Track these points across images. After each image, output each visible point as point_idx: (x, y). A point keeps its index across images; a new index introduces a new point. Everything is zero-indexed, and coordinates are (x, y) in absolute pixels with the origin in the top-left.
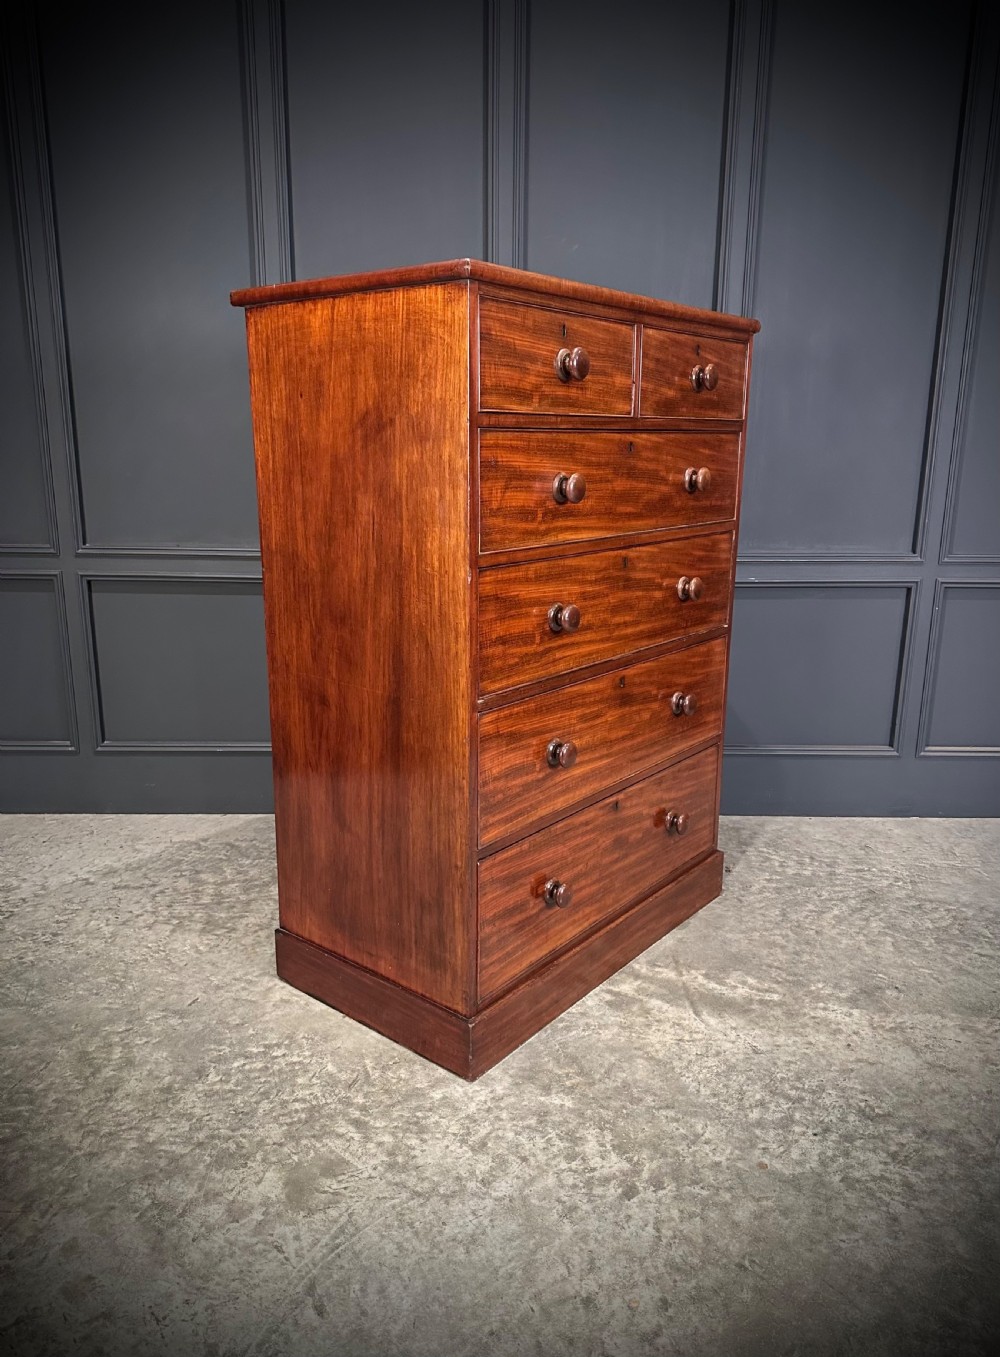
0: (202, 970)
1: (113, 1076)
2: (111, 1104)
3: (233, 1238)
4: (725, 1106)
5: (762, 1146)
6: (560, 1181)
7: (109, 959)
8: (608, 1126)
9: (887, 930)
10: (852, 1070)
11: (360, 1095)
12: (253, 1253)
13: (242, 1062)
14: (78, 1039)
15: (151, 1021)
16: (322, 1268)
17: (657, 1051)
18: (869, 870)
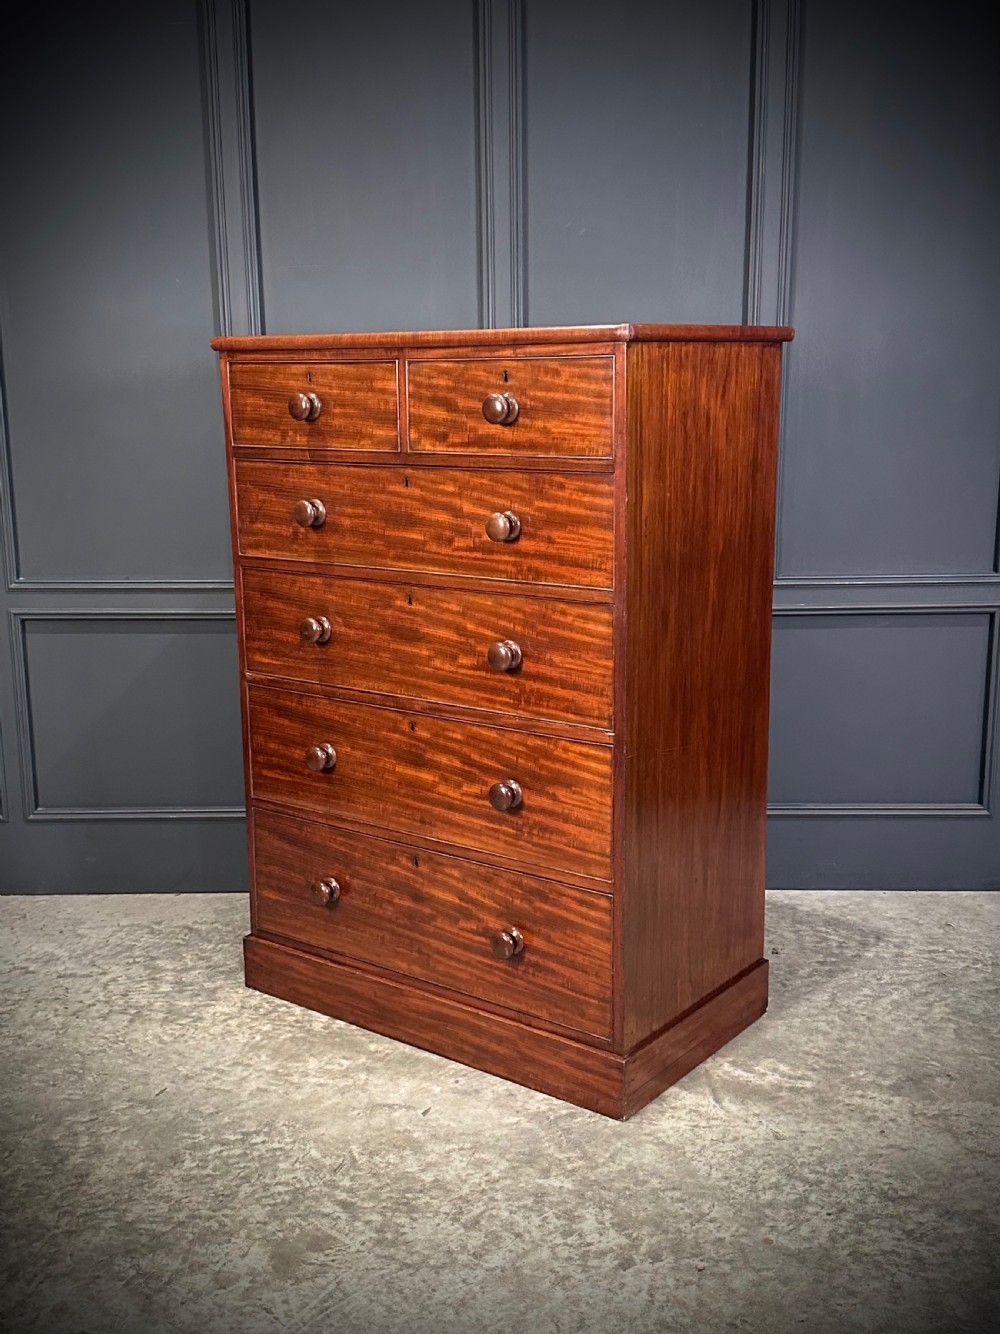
0: (167, 1060)
1: (82, 1163)
2: (84, 1188)
3: (221, 1302)
4: (736, 1188)
5: (771, 1224)
6: (554, 1254)
7: (63, 1050)
8: (608, 1206)
9: (951, 1017)
10: (881, 1156)
11: (347, 1178)
12: (242, 1314)
13: (219, 1149)
14: (41, 1128)
15: (117, 1111)
16: (311, 1325)
17: (668, 1137)
18: (944, 951)
